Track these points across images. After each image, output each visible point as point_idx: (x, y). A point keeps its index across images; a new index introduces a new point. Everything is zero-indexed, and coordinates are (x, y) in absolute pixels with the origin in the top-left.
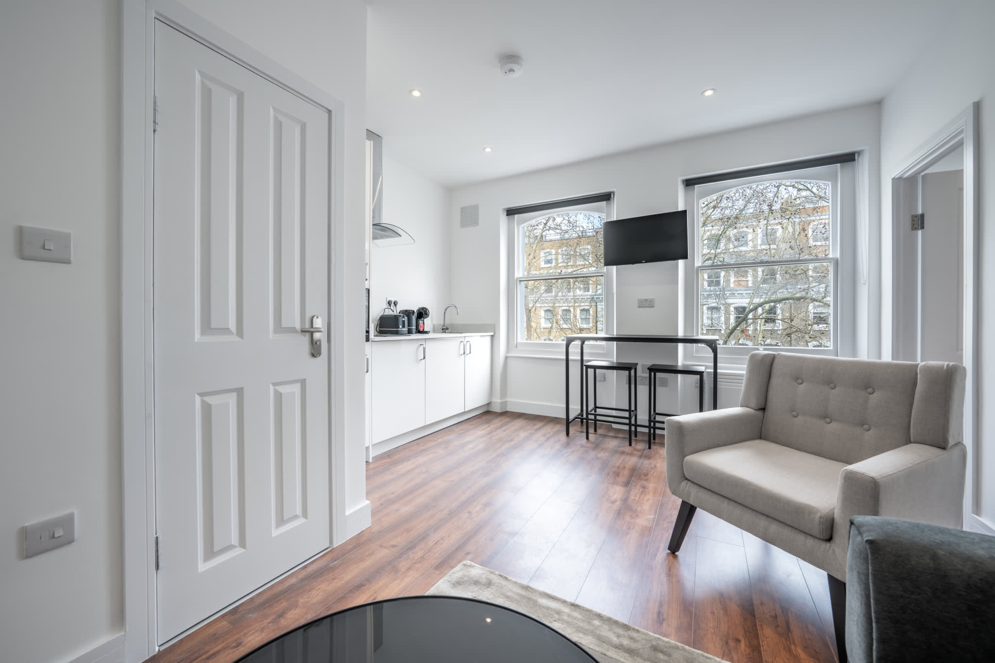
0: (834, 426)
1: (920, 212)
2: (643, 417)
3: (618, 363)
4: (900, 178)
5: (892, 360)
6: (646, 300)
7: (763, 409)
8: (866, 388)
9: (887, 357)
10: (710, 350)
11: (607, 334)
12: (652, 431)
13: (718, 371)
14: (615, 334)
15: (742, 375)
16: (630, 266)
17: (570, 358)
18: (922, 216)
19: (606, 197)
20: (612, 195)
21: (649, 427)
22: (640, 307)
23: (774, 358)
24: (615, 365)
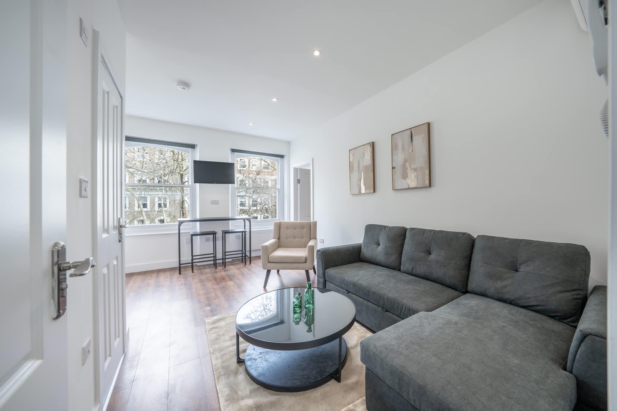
0: (297, 240)
1: (299, 179)
2: (219, 255)
3: (200, 232)
4: (295, 168)
5: (294, 220)
6: (215, 201)
7: (279, 239)
8: (302, 228)
9: (292, 220)
10: (248, 222)
11: (192, 218)
12: (224, 261)
13: (251, 230)
14: (198, 217)
15: (272, 230)
16: (208, 184)
17: (181, 232)
18: (299, 180)
19: (193, 146)
20: (196, 146)
21: (223, 259)
22: (212, 204)
23: (280, 223)
24: (199, 233)
